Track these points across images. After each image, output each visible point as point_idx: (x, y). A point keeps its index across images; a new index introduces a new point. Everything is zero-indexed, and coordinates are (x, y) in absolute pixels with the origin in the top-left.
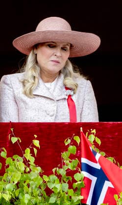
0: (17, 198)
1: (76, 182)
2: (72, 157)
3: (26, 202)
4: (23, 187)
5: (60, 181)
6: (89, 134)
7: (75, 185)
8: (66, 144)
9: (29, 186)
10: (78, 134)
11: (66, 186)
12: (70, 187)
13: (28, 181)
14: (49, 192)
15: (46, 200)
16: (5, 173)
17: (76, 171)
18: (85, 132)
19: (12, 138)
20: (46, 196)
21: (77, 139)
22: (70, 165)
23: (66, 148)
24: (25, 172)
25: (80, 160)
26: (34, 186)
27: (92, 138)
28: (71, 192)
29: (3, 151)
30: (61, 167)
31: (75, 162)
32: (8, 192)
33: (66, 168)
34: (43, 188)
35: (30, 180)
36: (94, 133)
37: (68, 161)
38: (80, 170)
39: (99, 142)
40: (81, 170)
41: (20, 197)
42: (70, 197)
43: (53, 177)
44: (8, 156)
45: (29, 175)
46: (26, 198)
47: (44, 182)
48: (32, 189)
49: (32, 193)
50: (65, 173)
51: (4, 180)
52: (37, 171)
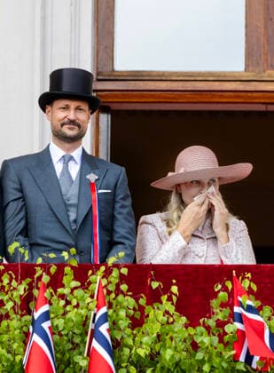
0: (158, 353)
1: (227, 334)
2: (223, 305)
3: (168, 357)
4: (165, 340)
5: (209, 333)
6: (243, 278)
7: (226, 338)
8: (216, 290)
9: (172, 339)
10: (231, 278)
11: (216, 339)
12: (221, 341)
13: (171, 334)
14: (195, 346)
15: (192, 356)
16: (144, 323)
17: (228, 323)
18: (238, 276)
19: (153, 283)
20: (192, 351)
21: (229, 285)
22: (221, 315)
23: (215, 295)
24: (168, 323)
25: (232, 309)
26: (178, 339)
27: (246, 284)
28: (221, 346)
29: (142, 297)
30: (210, 317)
31: (227, 311)
32: (144, 346)
33: (215, 318)
34: (189, 343)
35: (174, 332)
36: (248, 278)
37: (218, 310)
38: (232, 321)
39: (254, 288)
40: (234, 321)
41: (162, 352)
42: (221, 353)
43: (200, 329)
44: (147, 304)
45: (172, 326)
46: (168, 354)
47: (189, 335)
48: (175, 343)
49: (176, 348)
50: (215, 324)
51: (143, 333)
52: (180, 323)
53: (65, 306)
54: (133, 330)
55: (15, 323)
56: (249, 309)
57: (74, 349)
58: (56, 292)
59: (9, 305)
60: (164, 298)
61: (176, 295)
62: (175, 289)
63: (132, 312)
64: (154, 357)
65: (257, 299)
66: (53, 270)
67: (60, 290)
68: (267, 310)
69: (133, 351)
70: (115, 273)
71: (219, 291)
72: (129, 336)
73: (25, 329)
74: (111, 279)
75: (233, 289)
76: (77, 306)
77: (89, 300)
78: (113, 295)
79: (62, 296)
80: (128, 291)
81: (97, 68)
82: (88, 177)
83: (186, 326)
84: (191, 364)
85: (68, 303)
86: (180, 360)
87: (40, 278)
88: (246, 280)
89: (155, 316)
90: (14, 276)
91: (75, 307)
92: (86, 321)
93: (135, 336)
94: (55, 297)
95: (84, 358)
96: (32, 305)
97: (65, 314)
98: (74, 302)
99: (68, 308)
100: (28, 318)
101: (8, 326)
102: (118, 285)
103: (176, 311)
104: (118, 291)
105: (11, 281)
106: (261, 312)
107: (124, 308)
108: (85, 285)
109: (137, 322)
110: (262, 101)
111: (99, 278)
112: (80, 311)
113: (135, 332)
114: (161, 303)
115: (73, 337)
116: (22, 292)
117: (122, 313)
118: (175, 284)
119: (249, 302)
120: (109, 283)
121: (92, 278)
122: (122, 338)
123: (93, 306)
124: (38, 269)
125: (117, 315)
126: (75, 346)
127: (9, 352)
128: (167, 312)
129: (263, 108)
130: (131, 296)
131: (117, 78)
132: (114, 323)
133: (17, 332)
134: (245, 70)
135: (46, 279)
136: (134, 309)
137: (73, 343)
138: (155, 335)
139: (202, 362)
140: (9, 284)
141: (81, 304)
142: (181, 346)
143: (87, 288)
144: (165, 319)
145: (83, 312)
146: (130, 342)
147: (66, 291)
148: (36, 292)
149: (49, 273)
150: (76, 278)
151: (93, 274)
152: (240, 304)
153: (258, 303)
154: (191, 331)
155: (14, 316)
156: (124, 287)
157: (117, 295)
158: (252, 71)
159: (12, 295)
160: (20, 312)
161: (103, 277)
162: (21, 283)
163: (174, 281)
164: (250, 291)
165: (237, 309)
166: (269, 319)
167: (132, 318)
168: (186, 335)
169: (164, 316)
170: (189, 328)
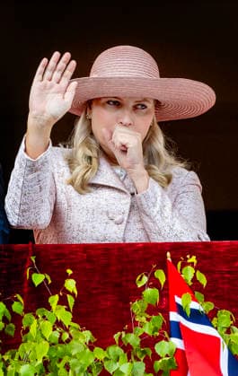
1: (159, 358)
2: (151, 310)
4: (57, 369)
5: (129, 358)
6: (184, 265)
7: (158, 365)
8: (139, 286)
9: (67, 367)
10: (163, 265)
11: (141, 366)
12: (149, 369)
13: (66, 359)
16: (21, 342)
17: (160, 338)
18: (175, 261)
19: (34, 276)
21: (161, 276)
23: (138, 294)
24: (61, 341)
25: (167, 317)
26: (77, 369)
27: (188, 274)
29: (17, 300)
30: (130, 331)
31: (158, 320)
33: (140, 331)
34: (96, 374)
35: (70, 355)
36: (192, 264)
37: (144, 319)
38: (167, 335)
39: (203, 280)
40: (170, 336)
43: (115, 350)
44: (26, 311)
45: (67, 346)
47: (97, 361)
48: (74, 373)
50: (138, 342)
51: (20, 358)
52: (81, 340)
56: (196, 316)
60: (54, 300)
61: (73, 294)
62: (71, 285)
65: (206, 300)
68: (225, 317)
71: (144, 288)
75: (166, 283)
83: (91, 346)
89: (40, 330)
93: (7, 364)
103: (73, 321)
106: (214, 322)
109: (10, 342)
113: (6, 357)
114: (49, 308)
118: (71, 277)
119: (195, 305)
128: (59, 324)
136: (5, 320)
138: (40, 361)
144: (57, 335)
152: (181, 310)
153: (209, 306)
154: (100, 353)
163: (70, 272)
164: (196, 286)
165: (174, 316)
166: (229, 331)
168: (92, 361)
169: (54, 329)
170: (97, 349)
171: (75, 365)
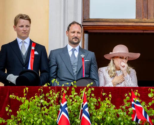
0: (105, 118)
1: (129, 111)
2: (128, 101)
3: (108, 120)
4: (108, 113)
5: (123, 111)
6: (135, 92)
7: (129, 113)
8: (125, 96)
9: (110, 113)
10: (131, 92)
11: (125, 113)
12: (127, 114)
13: (109, 111)
14: (118, 116)
15: (117, 119)
16: (100, 108)
17: (130, 107)
18: (133, 91)
19: (103, 93)
20: (117, 117)
21: (130, 94)
22: (127, 105)
23: (125, 98)
24: (108, 107)
25: (131, 103)
26: (112, 114)
27: (136, 94)
28: (127, 116)
29: (99, 98)
30: (123, 106)
31: (129, 103)
32: (100, 116)
33: (125, 106)
34: (116, 114)
35: (110, 110)
37: (126, 103)
38: (131, 107)
39: (139, 95)
40: (132, 107)
41: (106, 118)
42: (127, 118)
43: (120, 110)
44: (101, 101)
45: (110, 108)
46: (108, 118)
47: (116, 112)
48: (111, 114)
49: (111, 116)
50: (125, 108)
51: (99, 111)
52: (113, 107)
53: (72, 102)
54: (96, 110)
55: (54, 107)
56: (137, 103)
57: (75, 116)
58: (69, 96)
59: (52, 101)
60: (107, 99)
61: (111, 98)
62: (110, 96)
63: (96, 104)
64: (103, 119)
65: (140, 99)
66: (68, 88)
67: (70, 96)
68: (144, 103)
69: (96, 117)
70: (90, 90)
72: (95, 112)
73: (58, 110)
74: (88, 92)
75: (131, 95)
76: (76, 102)
77: (80, 99)
78: (89, 98)
79: (71, 98)
80: (94, 96)
81: (83, 18)
82: (81, 56)
83: (115, 109)
84: (116, 122)
85: (73, 100)
86: (113, 121)
87: (63, 92)
88: (136, 92)
89: (104, 105)
90: (54, 91)
91: (75, 102)
92: (79, 107)
93: (97, 112)
94: (68, 98)
95: (79, 120)
96: (60, 101)
97: (72, 104)
98: (75, 100)
99: (73, 102)
100: (59, 106)
101: (52, 109)
102: (91, 94)
103: (111, 103)
104: (91, 96)
105: (53, 92)
106: (141, 104)
107: (93, 102)
108: (79, 94)
109: (97, 107)
110: (142, 29)
111: (84, 91)
112: (77, 103)
113: (97, 111)
115: (75, 113)
116: (57, 97)
117: (92, 104)
118: (110, 94)
119: (137, 100)
120: (88, 93)
121: (82, 92)
122: (92, 113)
123: (82, 101)
124: (62, 88)
125: (90, 105)
126: (76, 116)
127: (52, 118)
129: (142, 32)
130: (95, 98)
131: (90, 21)
132: (89, 108)
133: (55, 110)
134: (136, 18)
135: (65, 92)
136: (96, 103)
137: (75, 114)
138: (104, 112)
139: (121, 121)
140: (52, 94)
141: (78, 101)
142: (113, 116)
143: (80, 95)
144: (107, 106)
145: (79, 104)
146: (95, 114)
147: (72, 96)
148: (62, 97)
149: (66, 90)
150: (76, 92)
151: (82, 90)
152: (134, 101)
153: (140, 101)
154: (117, 110)
155: (54, 105)
156: (93, 95)
157: (90, 98)
158: (139, 19)
159: (53, 98)
160: (56, 104)
161: (85, 91)
162: (56, 93)
163: (110, 93)
164: (137, 96)
165: (133, 103)
166: (144, 106)
167: (96, 106)
168: (115, 112)
169: (107, 105)
170: (116, 109)
171: (111, 113)
